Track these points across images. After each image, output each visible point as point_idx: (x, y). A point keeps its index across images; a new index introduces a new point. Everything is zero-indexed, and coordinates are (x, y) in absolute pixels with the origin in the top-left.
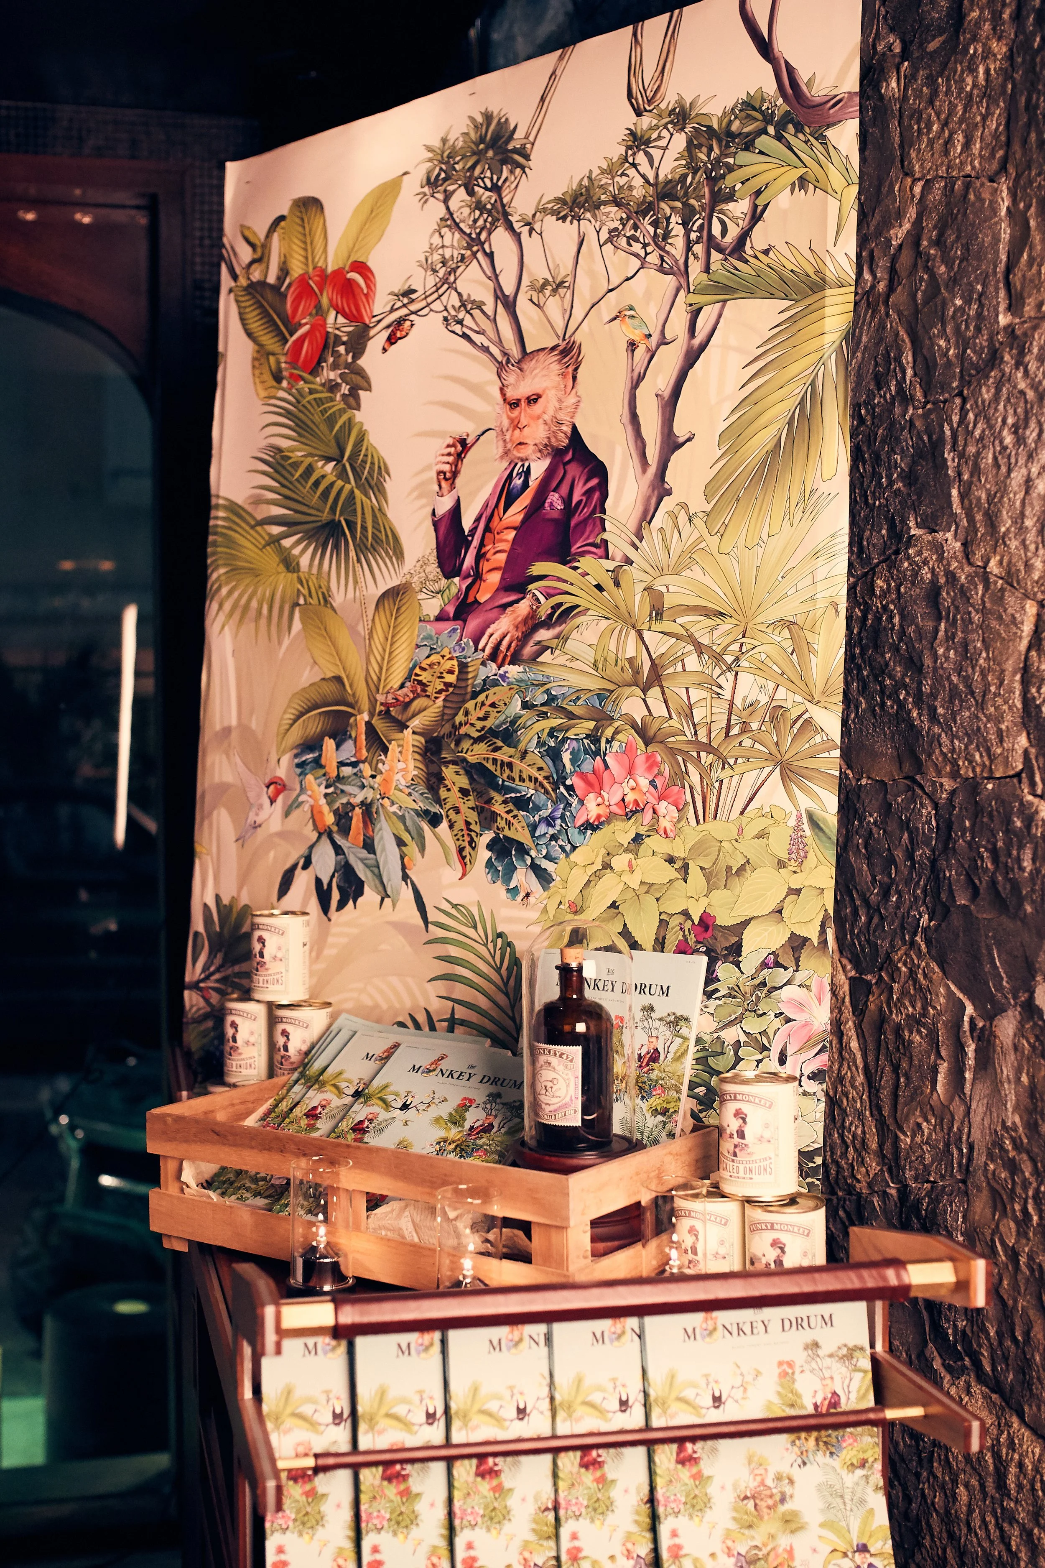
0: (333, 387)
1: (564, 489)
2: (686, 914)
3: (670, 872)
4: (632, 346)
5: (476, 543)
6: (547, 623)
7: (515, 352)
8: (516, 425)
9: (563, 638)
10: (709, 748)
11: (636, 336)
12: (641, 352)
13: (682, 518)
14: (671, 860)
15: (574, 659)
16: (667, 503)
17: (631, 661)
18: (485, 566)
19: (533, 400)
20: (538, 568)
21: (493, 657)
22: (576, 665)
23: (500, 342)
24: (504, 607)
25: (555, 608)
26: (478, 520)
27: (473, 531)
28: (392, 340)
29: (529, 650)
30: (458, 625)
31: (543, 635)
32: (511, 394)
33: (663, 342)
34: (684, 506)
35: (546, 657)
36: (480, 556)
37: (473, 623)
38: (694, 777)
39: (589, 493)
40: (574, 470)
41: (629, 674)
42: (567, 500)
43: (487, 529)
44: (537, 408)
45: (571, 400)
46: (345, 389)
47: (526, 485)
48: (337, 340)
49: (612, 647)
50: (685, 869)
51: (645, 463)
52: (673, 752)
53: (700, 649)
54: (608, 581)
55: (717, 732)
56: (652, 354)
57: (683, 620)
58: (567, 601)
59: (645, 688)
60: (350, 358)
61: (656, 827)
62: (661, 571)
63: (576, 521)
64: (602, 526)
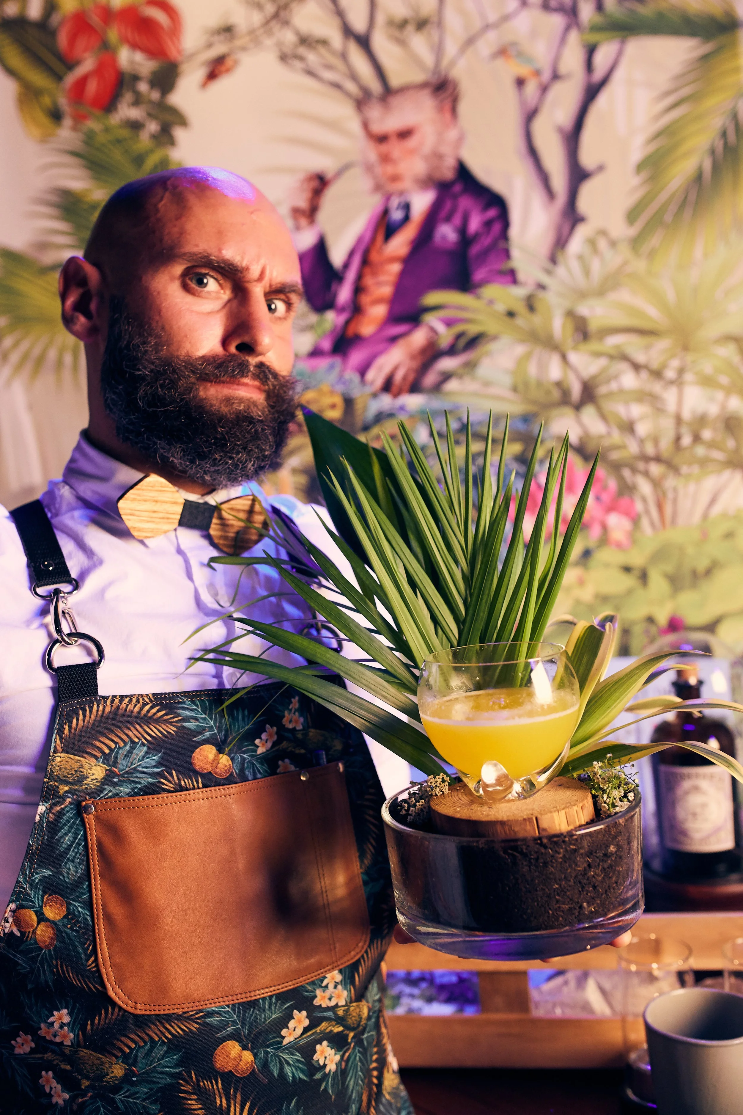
0: (136, 126)
1: (457, 220)
2: (650, 620)
3: (628, 581)
4: (520, 82)
5: (351, 276)
6: (452, 351)
7: (375, 86)
8: (385, 159)
9: (471, 366)
10: (658, 459)
11: (523, 71)
12: (531, 88)
13: (602, 244)
14: (627, 569)
15: (487, 384)
16: (582, 232)
17: (559, 384)
18: (365, 299)
19: (405, 134)
20: (432, 298)
21: (388, 386)
22: (493, 391)
23: (354, 77)
24: (393, 340)
25: (459, 336)
26: (351, 254)
27: (346, 265)
28: (212, 76)
29: (430, 379)
30: (337, 361)
31: (447, 364)
32: (378, 127)
33: (556, 76)
34: (603, 233)
35: (452, 385)
36: (358, 289)
37: (356, 357)
38: (645, 487)
39: (488, 224)
40: (465, 202)
41: (556, 394)
42: (462, 231)
43: (365, 262)
44: (412, 142)
45: (452, 134)
46: (153, 127)
47: (407, 218)
48: (136, 78)
49: (532, 370)
50: (644, 577)
51: (550, 193)
52: (616, 467)
53: (637, 367)
54: (520, 308)
55: (666, 444)
56: (544, 89)
57: (613, 341)
58: (473, 329)
59: (578, 407)
60: (155, 95)
61: (604, 540)
62: (583, 295)
63: (475, 250)
64: (507, 254)
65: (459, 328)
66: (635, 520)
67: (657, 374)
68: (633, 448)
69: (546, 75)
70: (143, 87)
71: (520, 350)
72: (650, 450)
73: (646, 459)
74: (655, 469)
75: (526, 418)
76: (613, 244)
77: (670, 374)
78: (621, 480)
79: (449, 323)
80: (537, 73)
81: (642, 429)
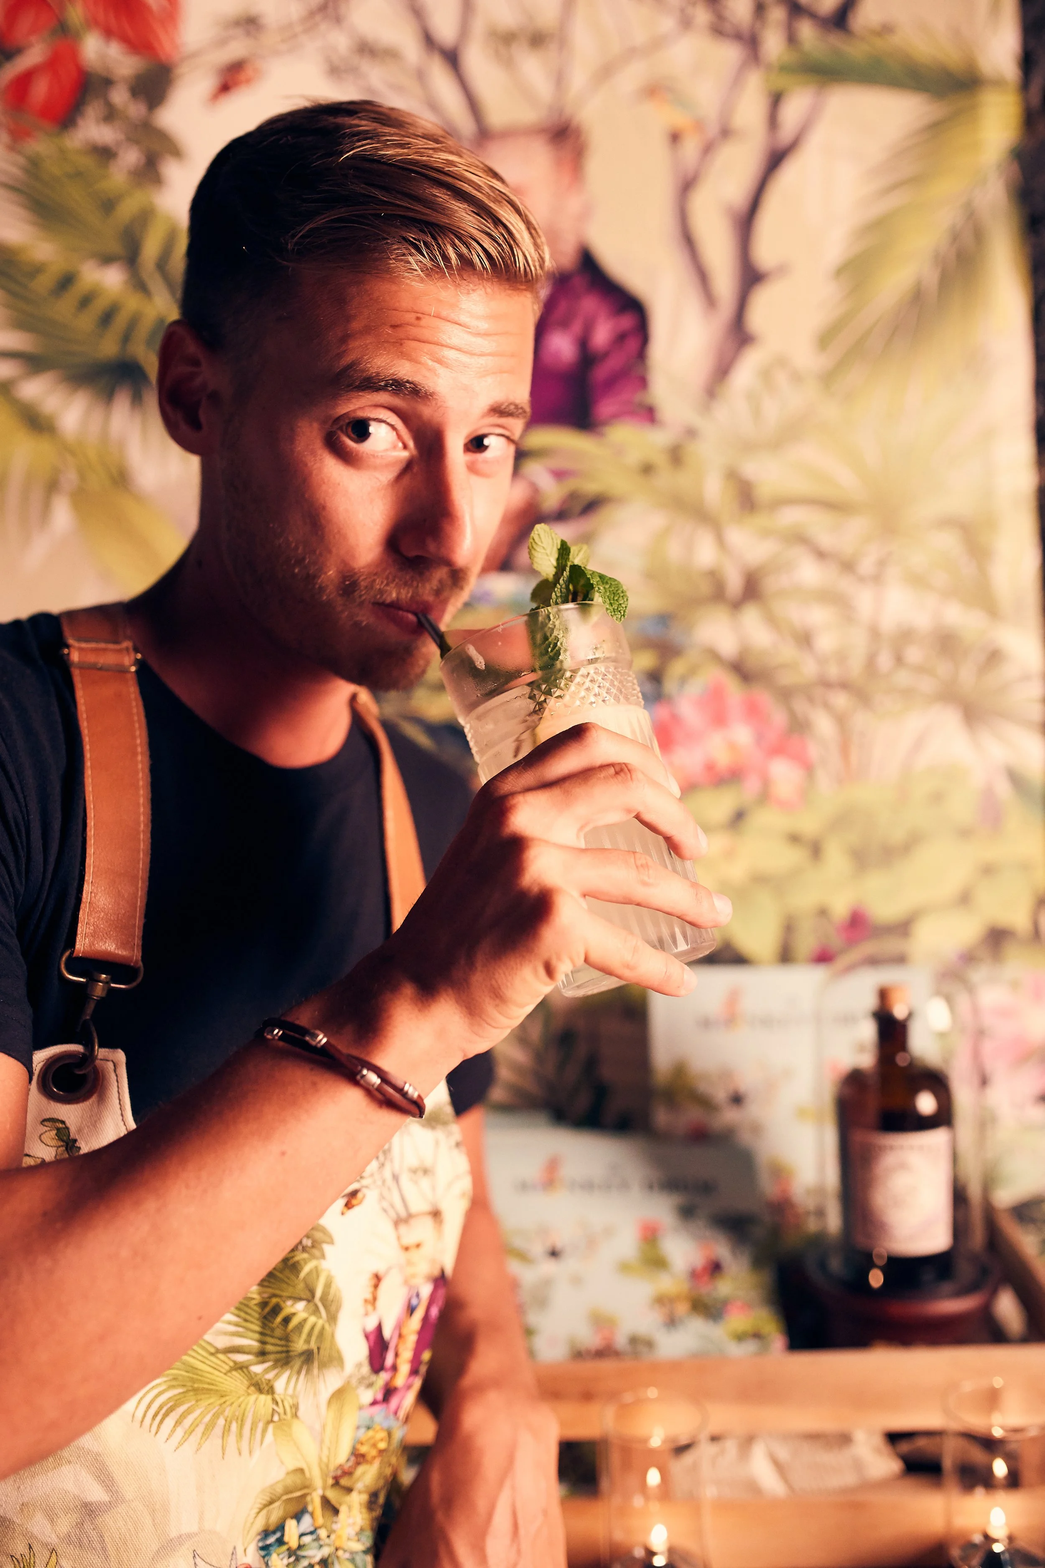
0: (104, 154)
2: (823, 912)
3: (794, 856)
4: (675, 138)
10: (844, 685)
12: (691, 148)
13: (781, 378)
14: (794, 839)
16: (752, 359)
17: (710, 574)
20: (537, 439)
28: (225, 88)
33: (726, 132)
34: (781, 362)
38: (824, 725)
40: (589, 304)
41: (705, 588)
46: (131, 157)
48: (109, 82)
49: (674, 550)
50: (816, 850)
51: (709, 298)
52: (786, 695)
53: (821, 555)
54: (661, 460)
55: (856, 667)
56: (708, 149)
57: (790, 517)
58: (591, 487)
59: (737, 605)
60: (136, 110)
61: (765, 796)
62: (749, 447)
63: (601, 372)
64: (643, 382)
65: (571, 484)
66: (808, 768)
67: (848, 566)
68: (809, 669)
69: (713, 130)
70: (119, 96)
71: (657, 520)
72: (833, 672)
73: (826, 684)
74: (841, 700)
75: (664, 619)
76: (797, 378)
77: (866, 566)
78: (792, 715)
79: (559, 475)
80: (699, 125)
81: (825, 642)
